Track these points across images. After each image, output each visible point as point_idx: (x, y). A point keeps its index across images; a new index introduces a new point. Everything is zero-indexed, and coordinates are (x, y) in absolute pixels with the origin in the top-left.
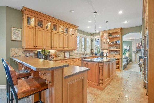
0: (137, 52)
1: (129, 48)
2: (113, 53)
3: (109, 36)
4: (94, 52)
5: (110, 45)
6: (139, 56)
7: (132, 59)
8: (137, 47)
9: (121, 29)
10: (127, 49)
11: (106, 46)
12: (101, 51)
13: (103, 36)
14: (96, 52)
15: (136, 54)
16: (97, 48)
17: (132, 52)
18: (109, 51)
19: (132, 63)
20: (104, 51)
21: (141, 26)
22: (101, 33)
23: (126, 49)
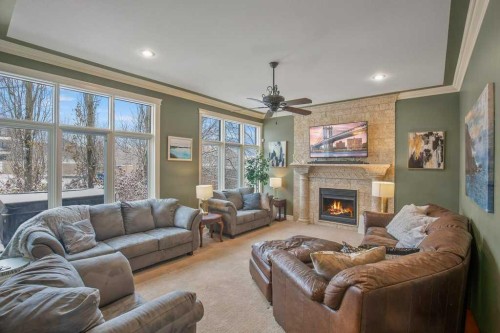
1: (284, 152)
6: (320, 189)
7: (295, 201)
10: (278, 155)
15: (307, 178)
17: (294, 170)
19: (295, 220)
23: (274, 154)
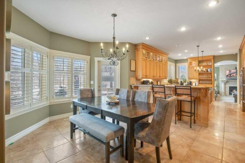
0: (227, 82)
2: (203, 82)
3: (199, 63)
4: (179, 81)
5: (200, 74)
6: (230, 87)
7: (220, 90)
8: (227, 76)
9: (214, 57)
11: (196, 75)
12: (188, 80)
13: (191, 64)
14: (181, 82)
15: (225, 84)
16: (182, 76)
17: (220, 82)
18: (200, 80)
20: (192, 80)
21: (236, 54)
22: (189, 60)
